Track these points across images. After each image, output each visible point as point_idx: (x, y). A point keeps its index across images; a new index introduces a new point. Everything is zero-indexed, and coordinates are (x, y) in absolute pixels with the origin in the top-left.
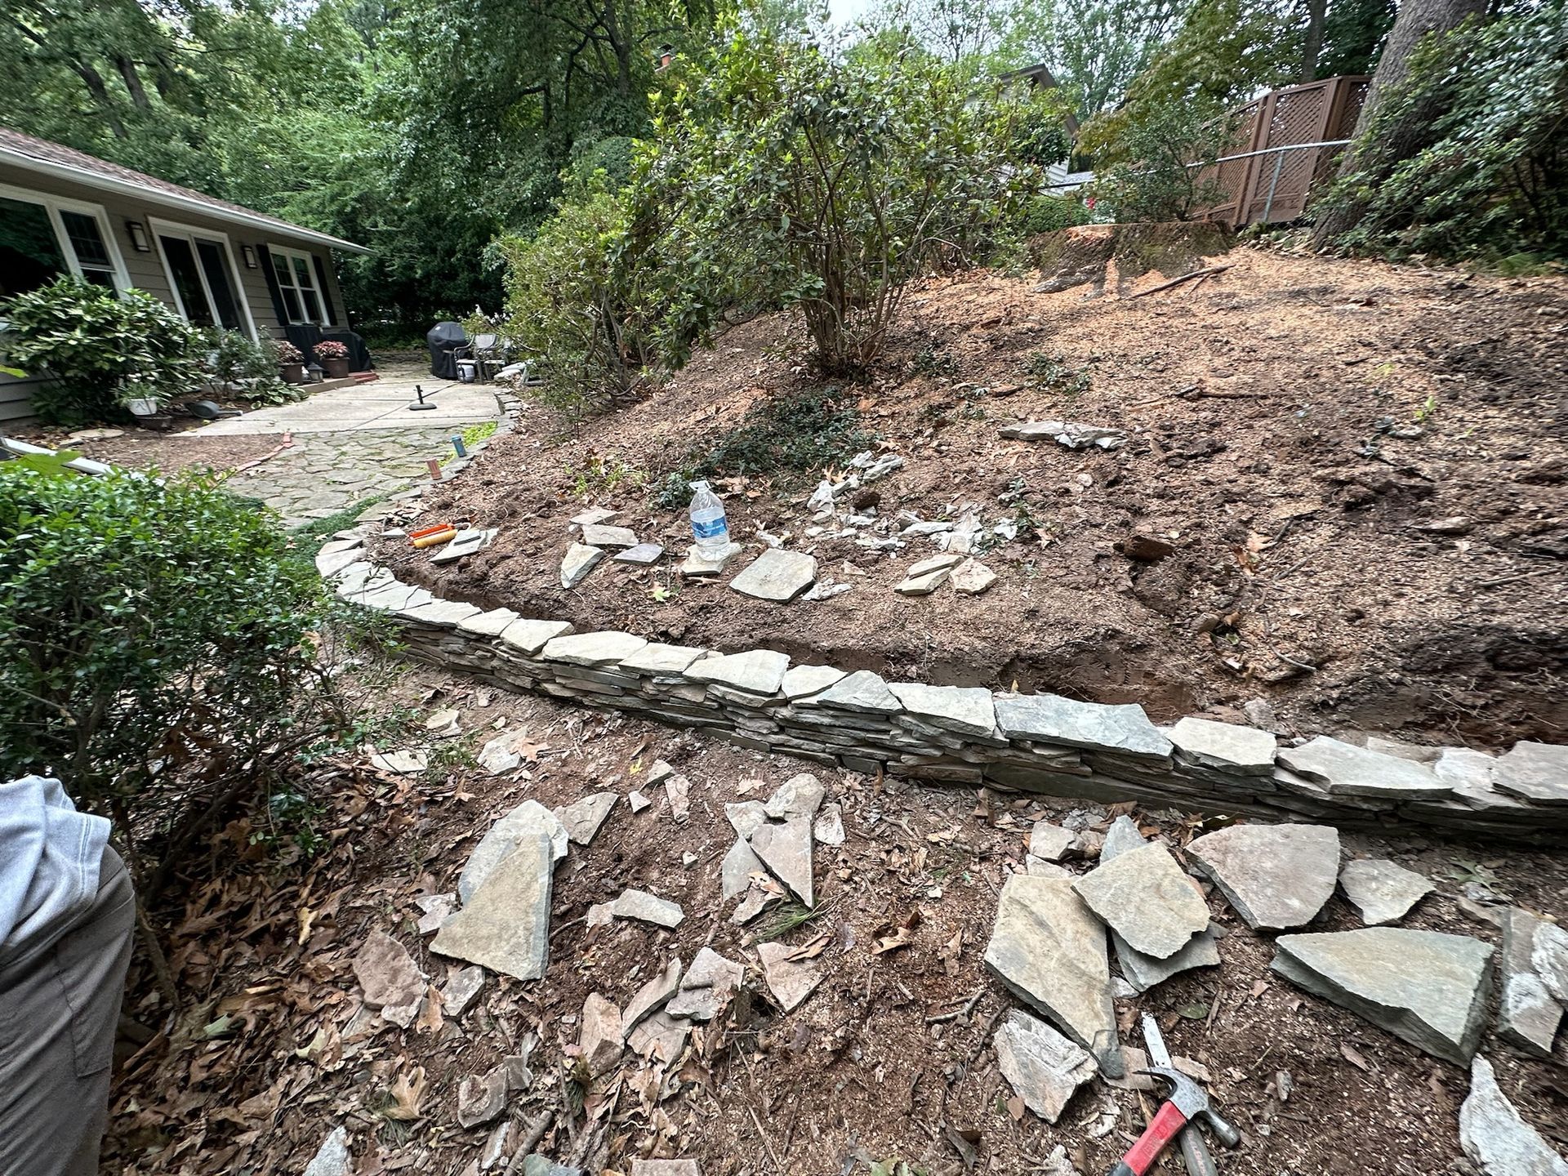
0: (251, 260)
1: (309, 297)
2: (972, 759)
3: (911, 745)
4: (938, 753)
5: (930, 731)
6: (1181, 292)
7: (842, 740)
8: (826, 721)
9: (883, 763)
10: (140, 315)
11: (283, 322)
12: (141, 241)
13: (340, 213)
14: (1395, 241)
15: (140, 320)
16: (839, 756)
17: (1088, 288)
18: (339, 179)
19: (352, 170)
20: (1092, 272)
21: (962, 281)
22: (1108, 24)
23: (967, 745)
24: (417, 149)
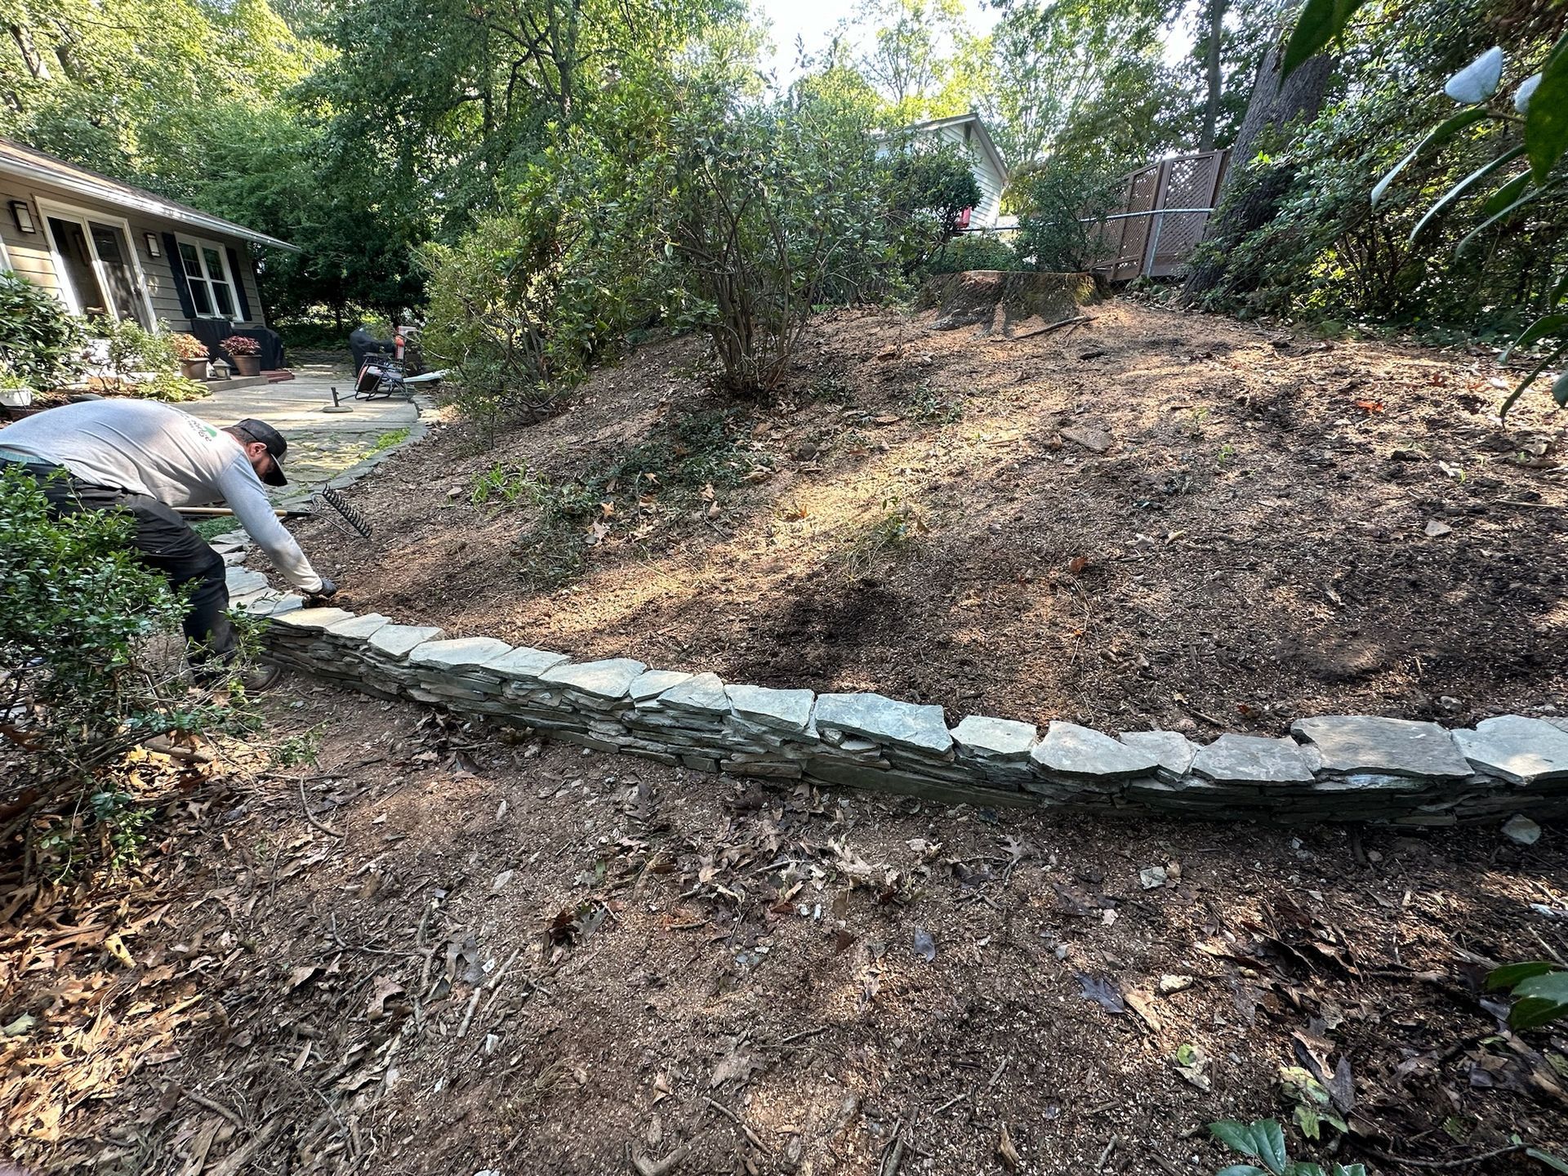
0: (154, 249)
1: (221, 291)
2: (791, 756)
3: (739, 744)
4: (762, 751)
5: (755, 729)
6: (1057, 336)
7: (681, 740)
8: (667, 722)
9: (717, 761)
10: (17, 300)
11: (189, 314)
12: (26, 223)
13: (259, 204)
15: (17, 306)
16: (679, 756)
17: (977, 329)
18: (260, 170)
19: (275, 162)
20: (983, 313)
21: (870, 315)
22: (1040, 80)
23: (785, 742)
24: (345, 148)
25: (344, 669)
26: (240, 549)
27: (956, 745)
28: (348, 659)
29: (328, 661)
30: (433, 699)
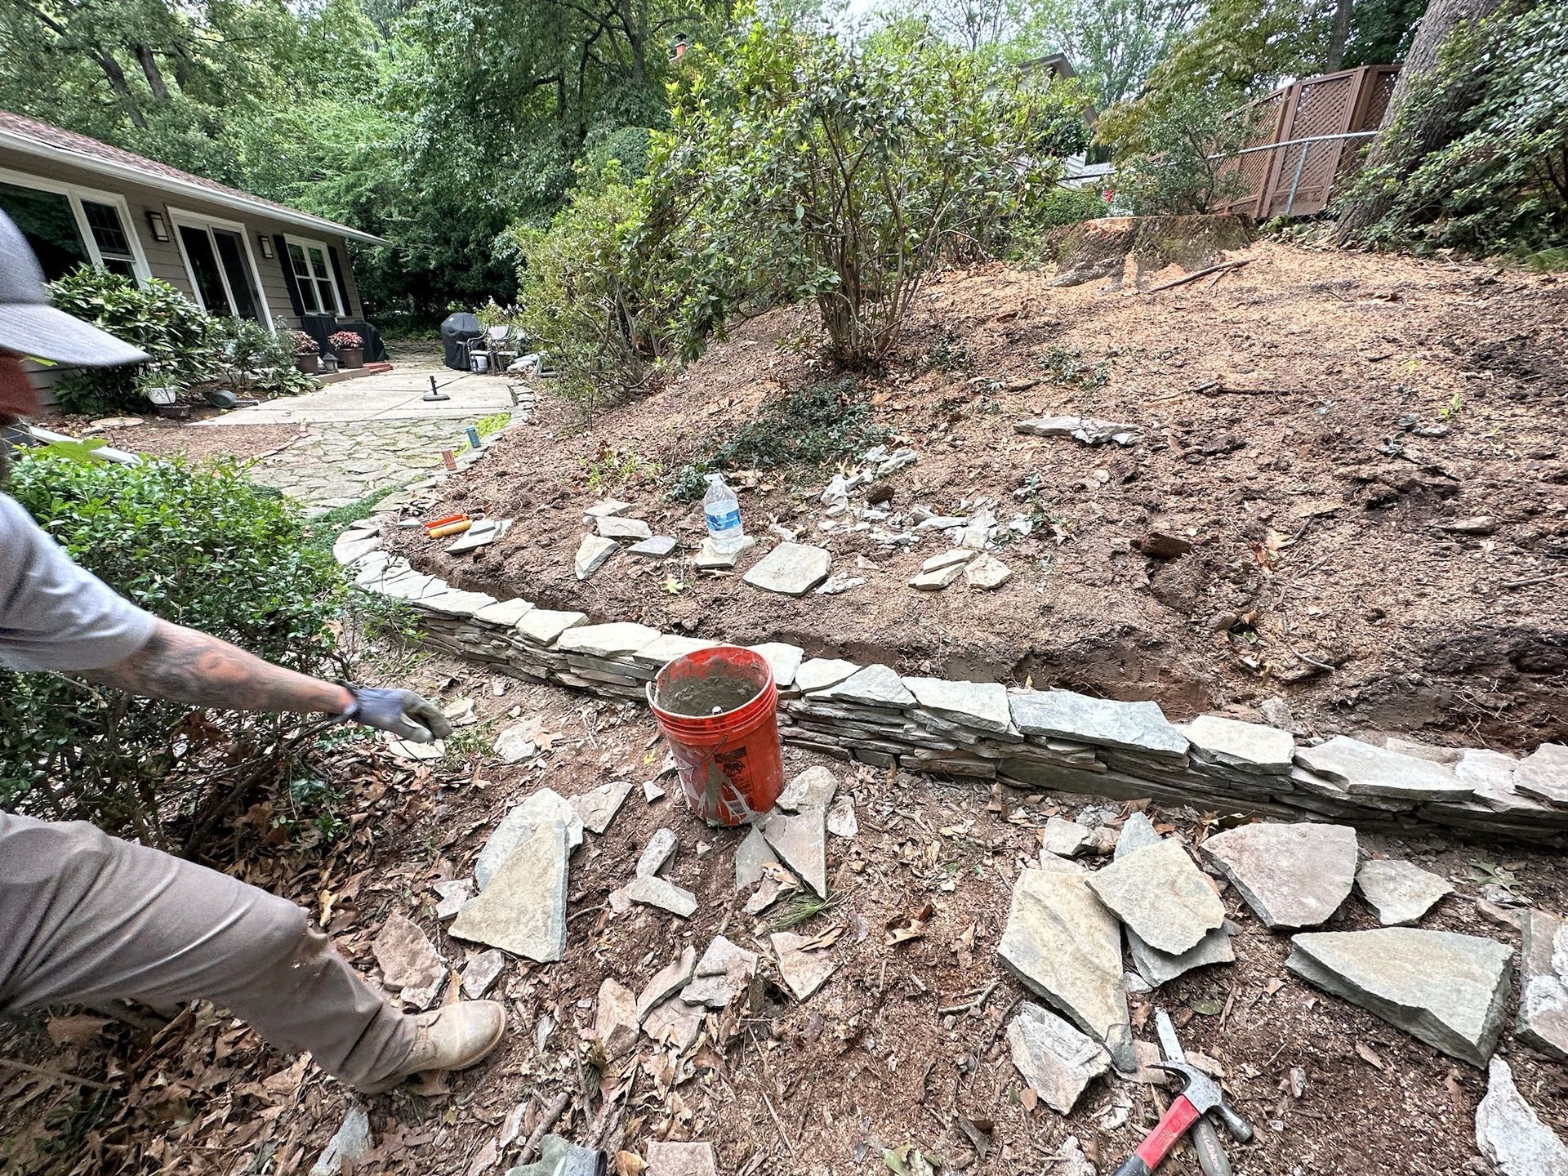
0: (268, 250)
1: (325, 288)
2: (986, 754)
3: (924, 739)
4: (951, 748)
5: (944, 725)
6: (1201, 285)
7: (856, 733)
8: (840, 714)
9: (896, 757)
10: (159, 304)
11: (299, 312)
12: (161, 231)
13: (355, 203)
14: (1422, 234)
15: (160, 310)
16: (852, 749)
17: (1106, 282)
18: (354, 169)
19: (368, 160)
20: (1110, 265)
21: (978, 274)
22: (1128, 12)
23: (981, 740)
24: (431, 140)
25: (492, 652)
26: (377, 534)
27: (1193, 748)
28: (495, 642)
29: (476, 644)
30: (582, 684)
